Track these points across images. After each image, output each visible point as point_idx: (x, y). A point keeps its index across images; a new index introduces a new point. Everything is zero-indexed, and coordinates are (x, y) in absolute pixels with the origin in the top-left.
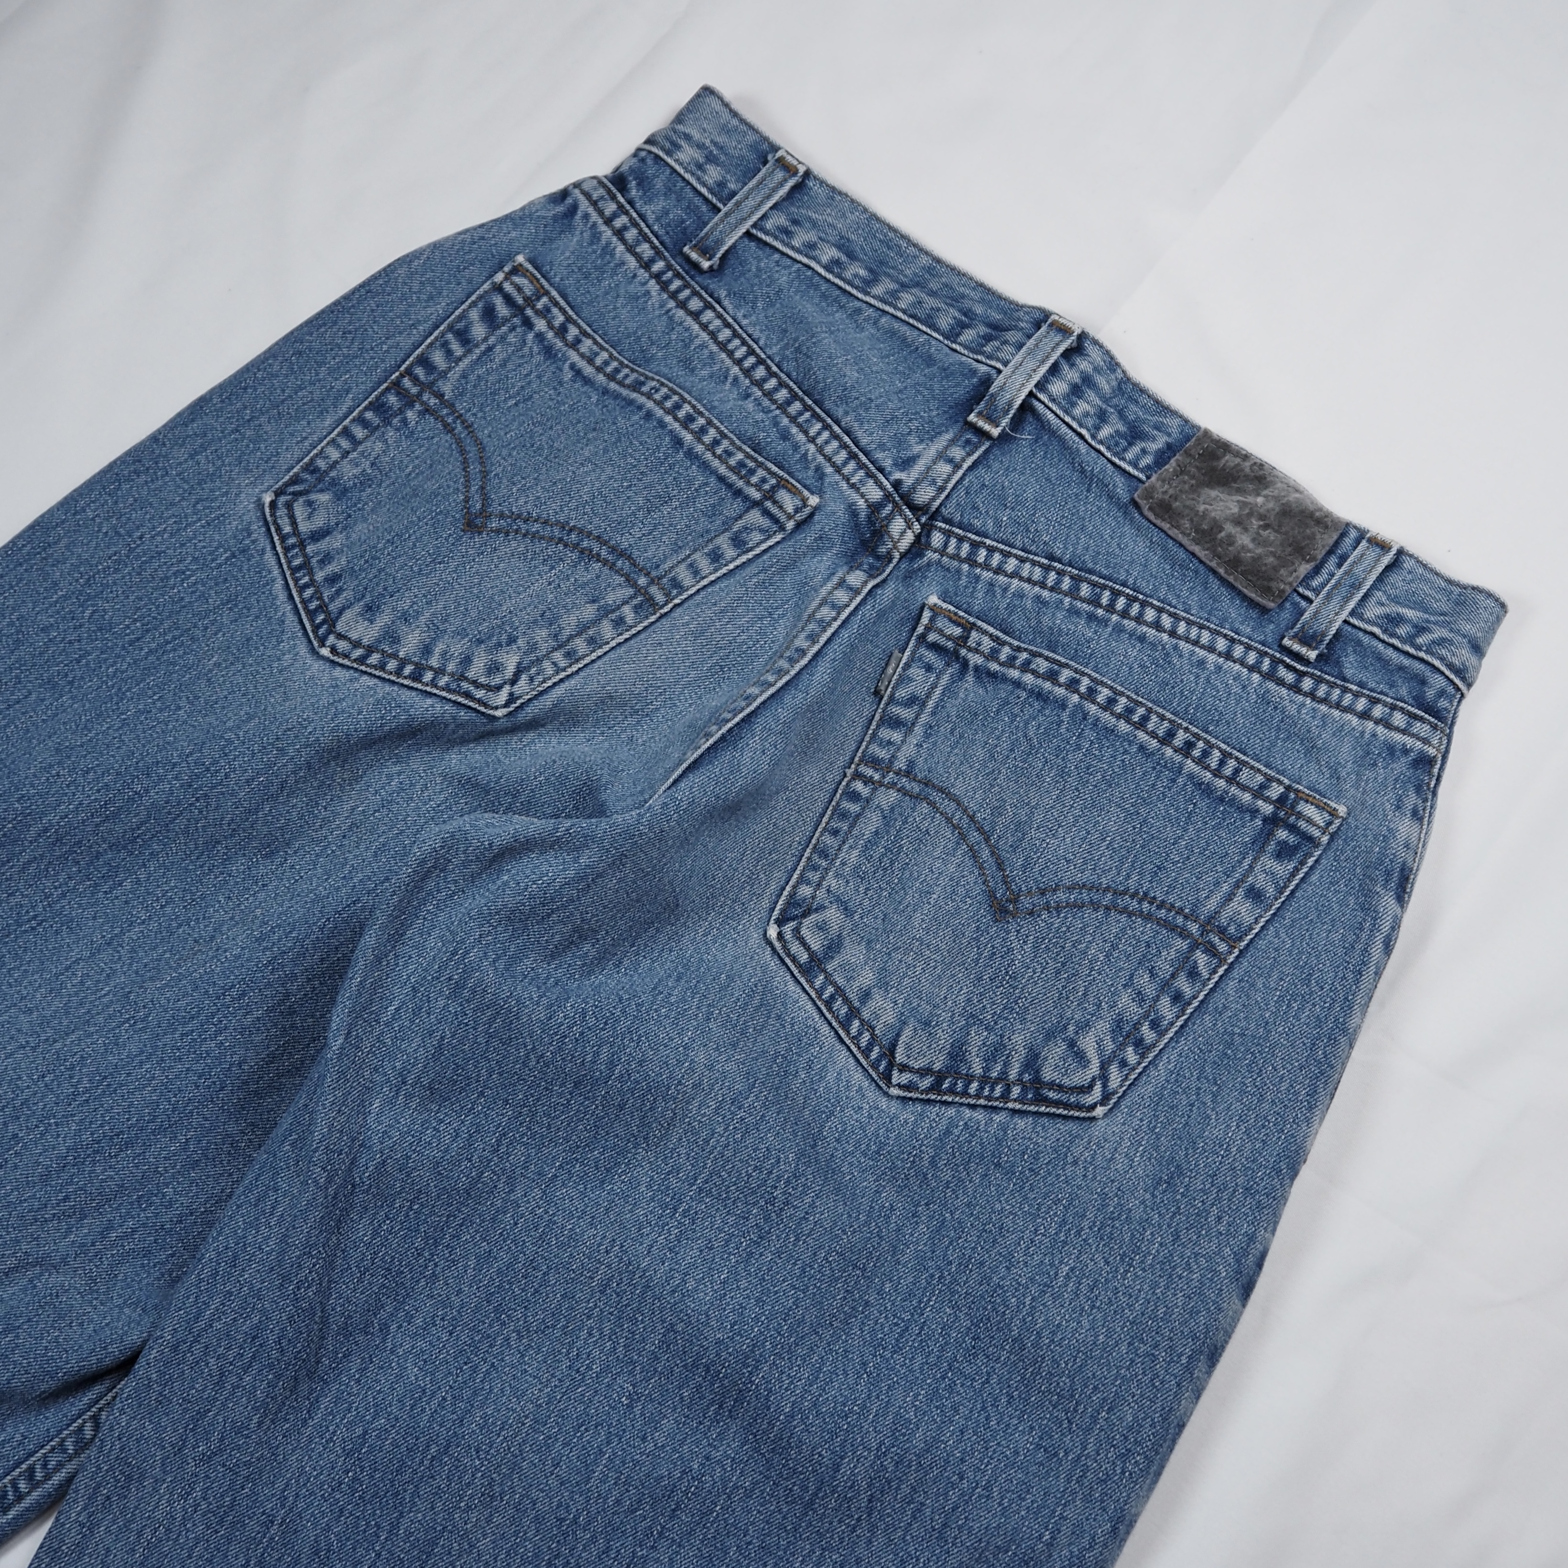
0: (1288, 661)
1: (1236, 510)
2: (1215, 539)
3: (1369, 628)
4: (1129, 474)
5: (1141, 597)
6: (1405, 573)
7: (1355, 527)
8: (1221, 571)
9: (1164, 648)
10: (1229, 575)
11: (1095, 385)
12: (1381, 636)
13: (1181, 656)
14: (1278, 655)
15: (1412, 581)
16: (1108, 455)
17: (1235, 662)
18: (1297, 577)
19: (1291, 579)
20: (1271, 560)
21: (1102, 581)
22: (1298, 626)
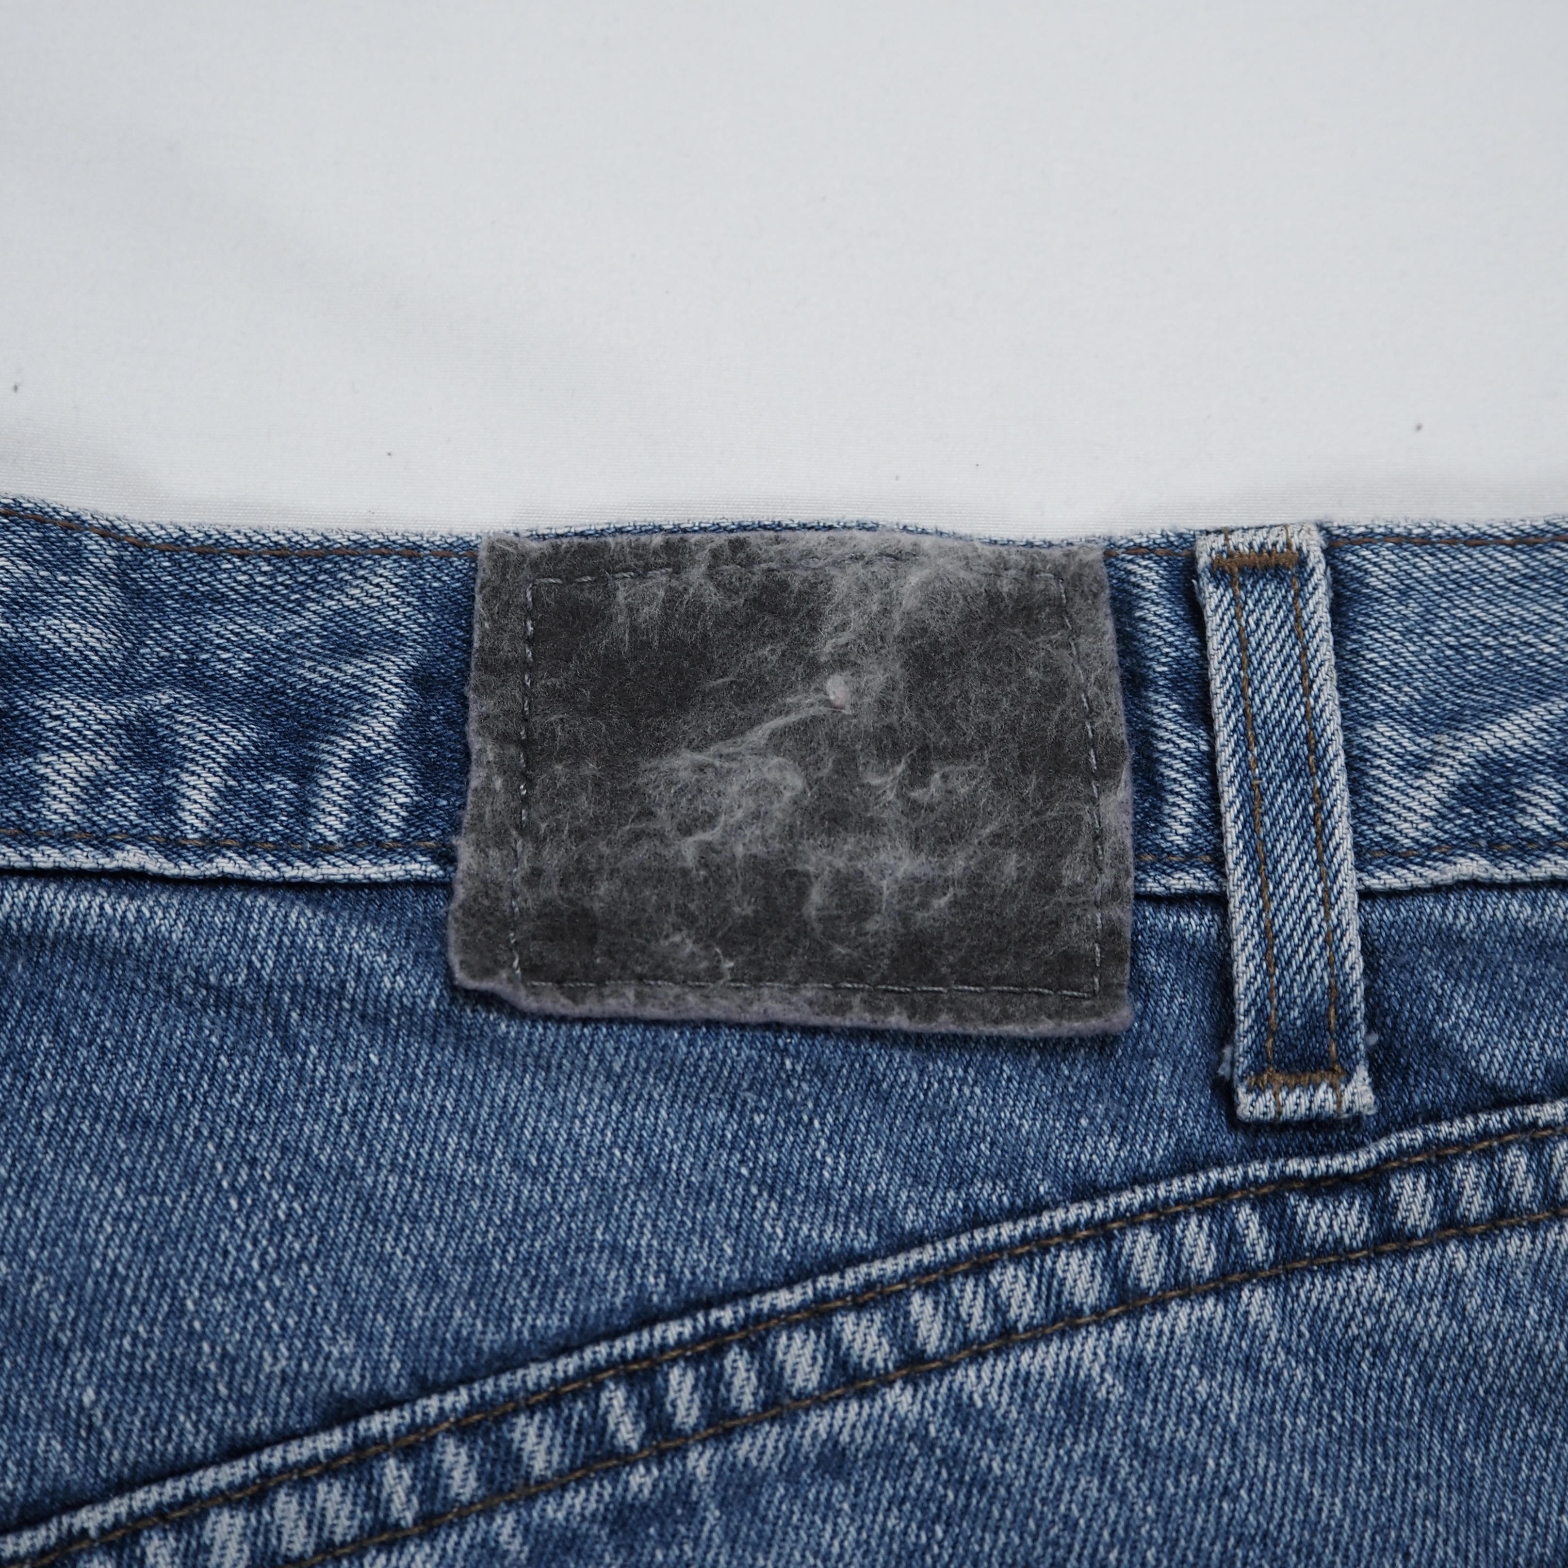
0: (1305, 1167)
1: (795, 781)
2: (803, 928)
3: (1446, 873)
4: (374, 885)
5: (726, 1316)
6: (1392, 607)
7: (1138, 550)
8: (898, 1020)
9: (928, 1446)
10: (930, 1014)
11: (49, 661)
12: (1500, 876)
13: (1000, 1433)
14: (1260, 1170)
15: (1428, 616)
16: (263, 870)
17: (1160, 1304)
18: (1119, 857)
19: (1106, 879)
20: (1011, 864)
21: (568, 1365)
22: (1244, 1023)
